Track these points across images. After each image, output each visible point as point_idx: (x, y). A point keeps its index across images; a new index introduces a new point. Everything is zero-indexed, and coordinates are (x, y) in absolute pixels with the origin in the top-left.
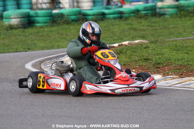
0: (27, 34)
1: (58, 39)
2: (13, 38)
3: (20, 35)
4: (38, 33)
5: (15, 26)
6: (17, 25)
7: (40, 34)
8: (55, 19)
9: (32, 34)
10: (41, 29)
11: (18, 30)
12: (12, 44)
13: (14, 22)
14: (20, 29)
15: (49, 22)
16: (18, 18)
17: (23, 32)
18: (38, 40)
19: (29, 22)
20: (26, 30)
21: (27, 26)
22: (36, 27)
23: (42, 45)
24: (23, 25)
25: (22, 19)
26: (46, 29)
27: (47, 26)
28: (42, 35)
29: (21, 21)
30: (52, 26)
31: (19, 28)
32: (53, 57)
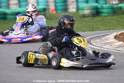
0: (95, 21)
1: (116, 25)
2: (84, 24)
3: (90, 22)
4: (103, 20)
5: (87, 15)
6: (88, 14)
7: (104, 21)
8: (116, 11)
9: (98, 21)
10: (105, 18)
11: (89, 18)
12: (83, 27)
13: (87, 12)
14: (90, 18)
15: (111, 13)
16: (89, 9)
17: (92, 19)
18: (102, 25)
19: (97, 12)
20: (94, 18)
21: (95, 15)
22: (102, 16)
23: (103, 28)
24: (93, 14)
25: (92, 10)
26: (109, 18)
27: (109, 16)
28: (105, 22)
29: (91, 12)
30: (113, 16)
31: (89, 16)
32: (101, 36)
